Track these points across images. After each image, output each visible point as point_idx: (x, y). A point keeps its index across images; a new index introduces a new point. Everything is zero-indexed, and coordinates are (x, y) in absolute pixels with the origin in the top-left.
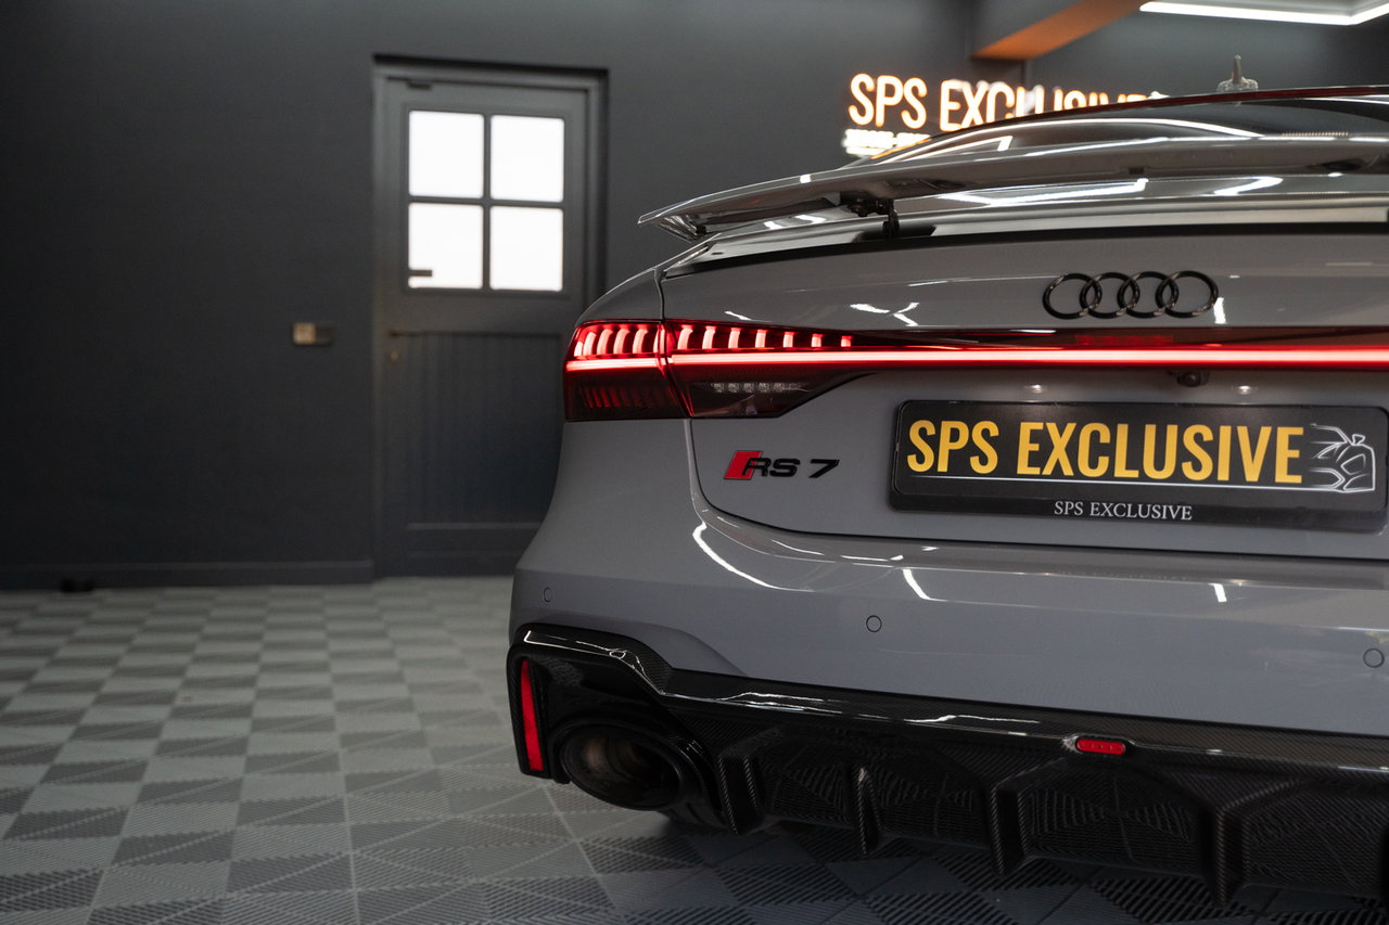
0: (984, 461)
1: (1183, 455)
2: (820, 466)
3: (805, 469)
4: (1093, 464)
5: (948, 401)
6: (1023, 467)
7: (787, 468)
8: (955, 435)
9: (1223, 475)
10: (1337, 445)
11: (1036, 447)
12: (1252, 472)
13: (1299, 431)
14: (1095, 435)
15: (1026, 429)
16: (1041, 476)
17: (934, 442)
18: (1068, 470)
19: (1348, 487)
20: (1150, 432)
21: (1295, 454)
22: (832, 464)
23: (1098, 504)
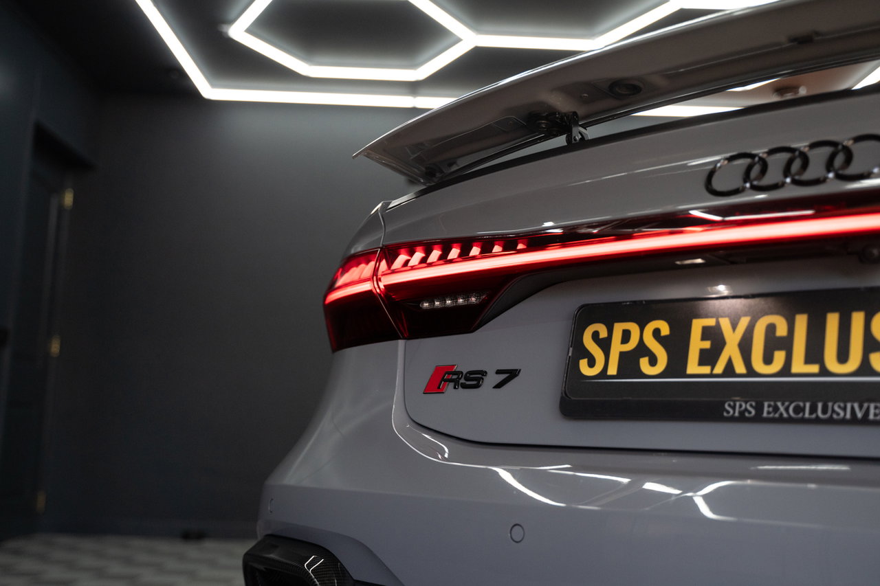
0: (653, 361)
1: (871, 342)
2: (503, 377)
3: (492, 379)
4: (768, 360)
5: (620, 303)
6: (693, 367)
7: (474, 380)
8: (626, 336)
11: (707, 345)
14: (771, 329)
15: (697, 325)
16: (711, 375)
17: (605, 345)
18: (740, 368)
20: (833, 321)
22: (512, 374)
23: (772, 403)
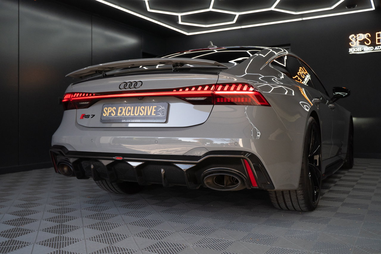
0: (113, 114)
1: (140, 111)
2: (93, 116)
4: (128, 114)
5: (109, 104)
6: (119, 115)
7: (88, 116)
8: (110, 109)
9: (145, 115)
10: (161, 109)
11: (120, 111)
12: (149, 114)
13: (156, 107)
14: (129, 108)
15: (120, 108)
16: (121, 116)
17: (107, 111)
18: (124, 115)
19: (161, 116)
20: (136, 107)
21: (155, 110)
22: (94, 115)
23: (128, 120)
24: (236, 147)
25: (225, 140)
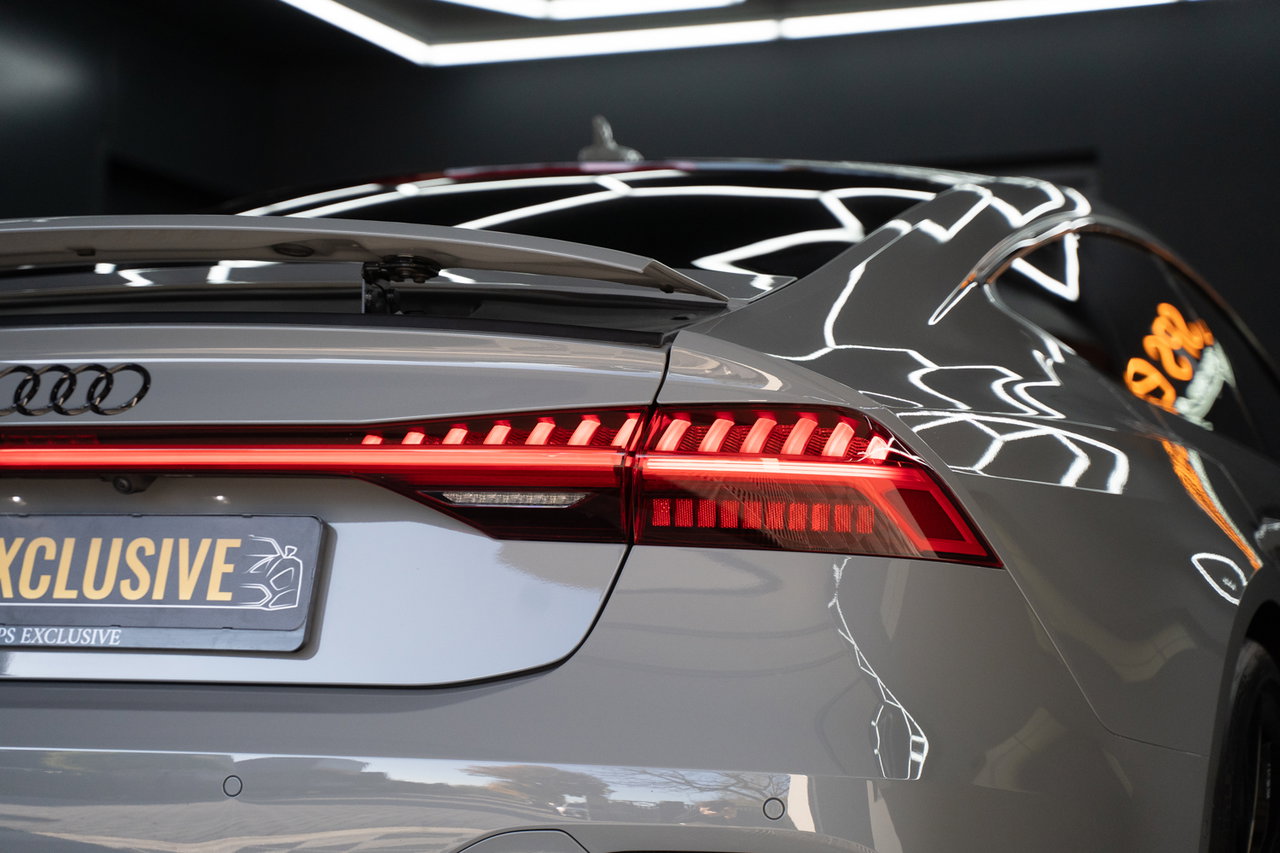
1: (123, 571)
4: (34, 585)
9: (158, 594)
10: (270, 558)
12: (186, 592)
13: (236, 543)
14: (41, 551)
18: (7, 592)
19: (273, 605)
20: (96, 545)
21: (230, 568)
23: (31, 629)
24: (771, 829)
25: (689, 783)
